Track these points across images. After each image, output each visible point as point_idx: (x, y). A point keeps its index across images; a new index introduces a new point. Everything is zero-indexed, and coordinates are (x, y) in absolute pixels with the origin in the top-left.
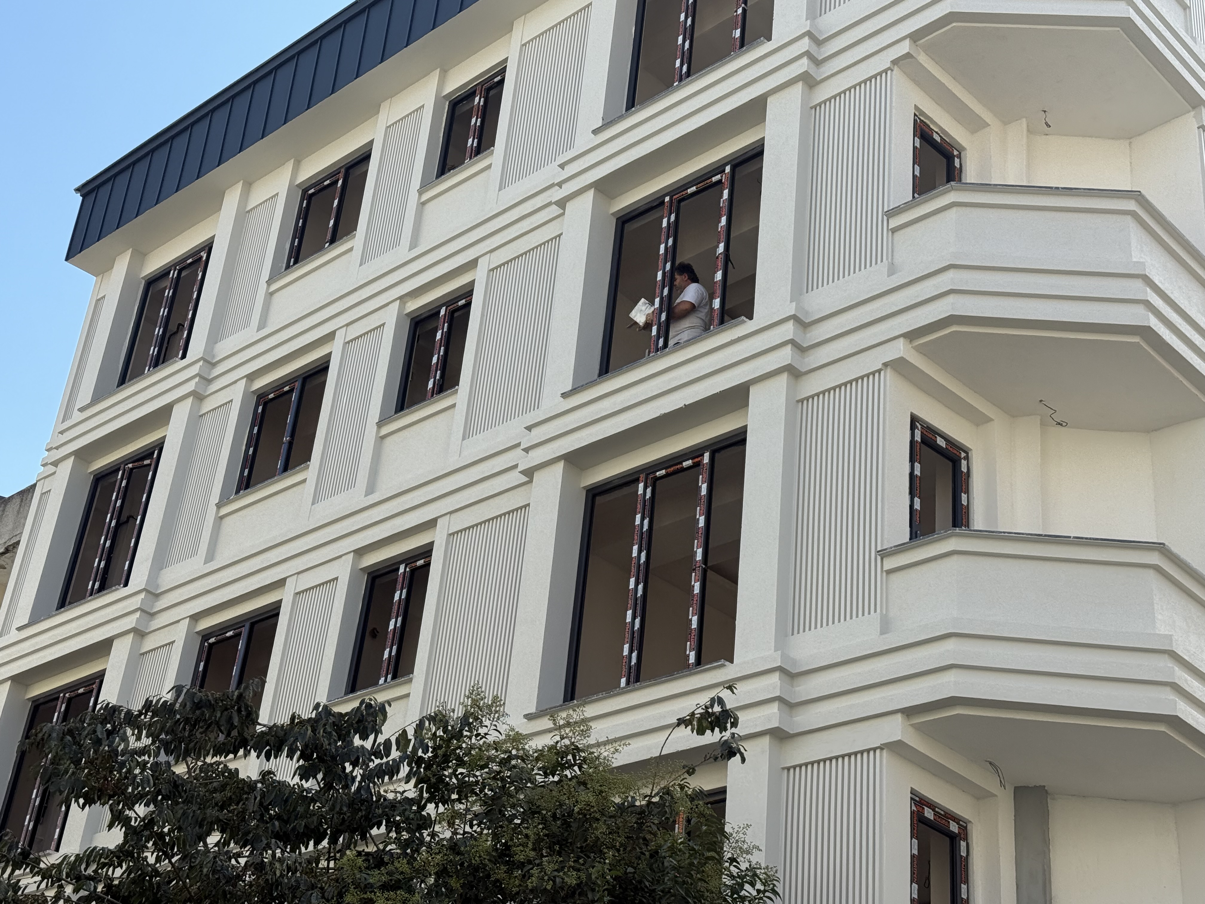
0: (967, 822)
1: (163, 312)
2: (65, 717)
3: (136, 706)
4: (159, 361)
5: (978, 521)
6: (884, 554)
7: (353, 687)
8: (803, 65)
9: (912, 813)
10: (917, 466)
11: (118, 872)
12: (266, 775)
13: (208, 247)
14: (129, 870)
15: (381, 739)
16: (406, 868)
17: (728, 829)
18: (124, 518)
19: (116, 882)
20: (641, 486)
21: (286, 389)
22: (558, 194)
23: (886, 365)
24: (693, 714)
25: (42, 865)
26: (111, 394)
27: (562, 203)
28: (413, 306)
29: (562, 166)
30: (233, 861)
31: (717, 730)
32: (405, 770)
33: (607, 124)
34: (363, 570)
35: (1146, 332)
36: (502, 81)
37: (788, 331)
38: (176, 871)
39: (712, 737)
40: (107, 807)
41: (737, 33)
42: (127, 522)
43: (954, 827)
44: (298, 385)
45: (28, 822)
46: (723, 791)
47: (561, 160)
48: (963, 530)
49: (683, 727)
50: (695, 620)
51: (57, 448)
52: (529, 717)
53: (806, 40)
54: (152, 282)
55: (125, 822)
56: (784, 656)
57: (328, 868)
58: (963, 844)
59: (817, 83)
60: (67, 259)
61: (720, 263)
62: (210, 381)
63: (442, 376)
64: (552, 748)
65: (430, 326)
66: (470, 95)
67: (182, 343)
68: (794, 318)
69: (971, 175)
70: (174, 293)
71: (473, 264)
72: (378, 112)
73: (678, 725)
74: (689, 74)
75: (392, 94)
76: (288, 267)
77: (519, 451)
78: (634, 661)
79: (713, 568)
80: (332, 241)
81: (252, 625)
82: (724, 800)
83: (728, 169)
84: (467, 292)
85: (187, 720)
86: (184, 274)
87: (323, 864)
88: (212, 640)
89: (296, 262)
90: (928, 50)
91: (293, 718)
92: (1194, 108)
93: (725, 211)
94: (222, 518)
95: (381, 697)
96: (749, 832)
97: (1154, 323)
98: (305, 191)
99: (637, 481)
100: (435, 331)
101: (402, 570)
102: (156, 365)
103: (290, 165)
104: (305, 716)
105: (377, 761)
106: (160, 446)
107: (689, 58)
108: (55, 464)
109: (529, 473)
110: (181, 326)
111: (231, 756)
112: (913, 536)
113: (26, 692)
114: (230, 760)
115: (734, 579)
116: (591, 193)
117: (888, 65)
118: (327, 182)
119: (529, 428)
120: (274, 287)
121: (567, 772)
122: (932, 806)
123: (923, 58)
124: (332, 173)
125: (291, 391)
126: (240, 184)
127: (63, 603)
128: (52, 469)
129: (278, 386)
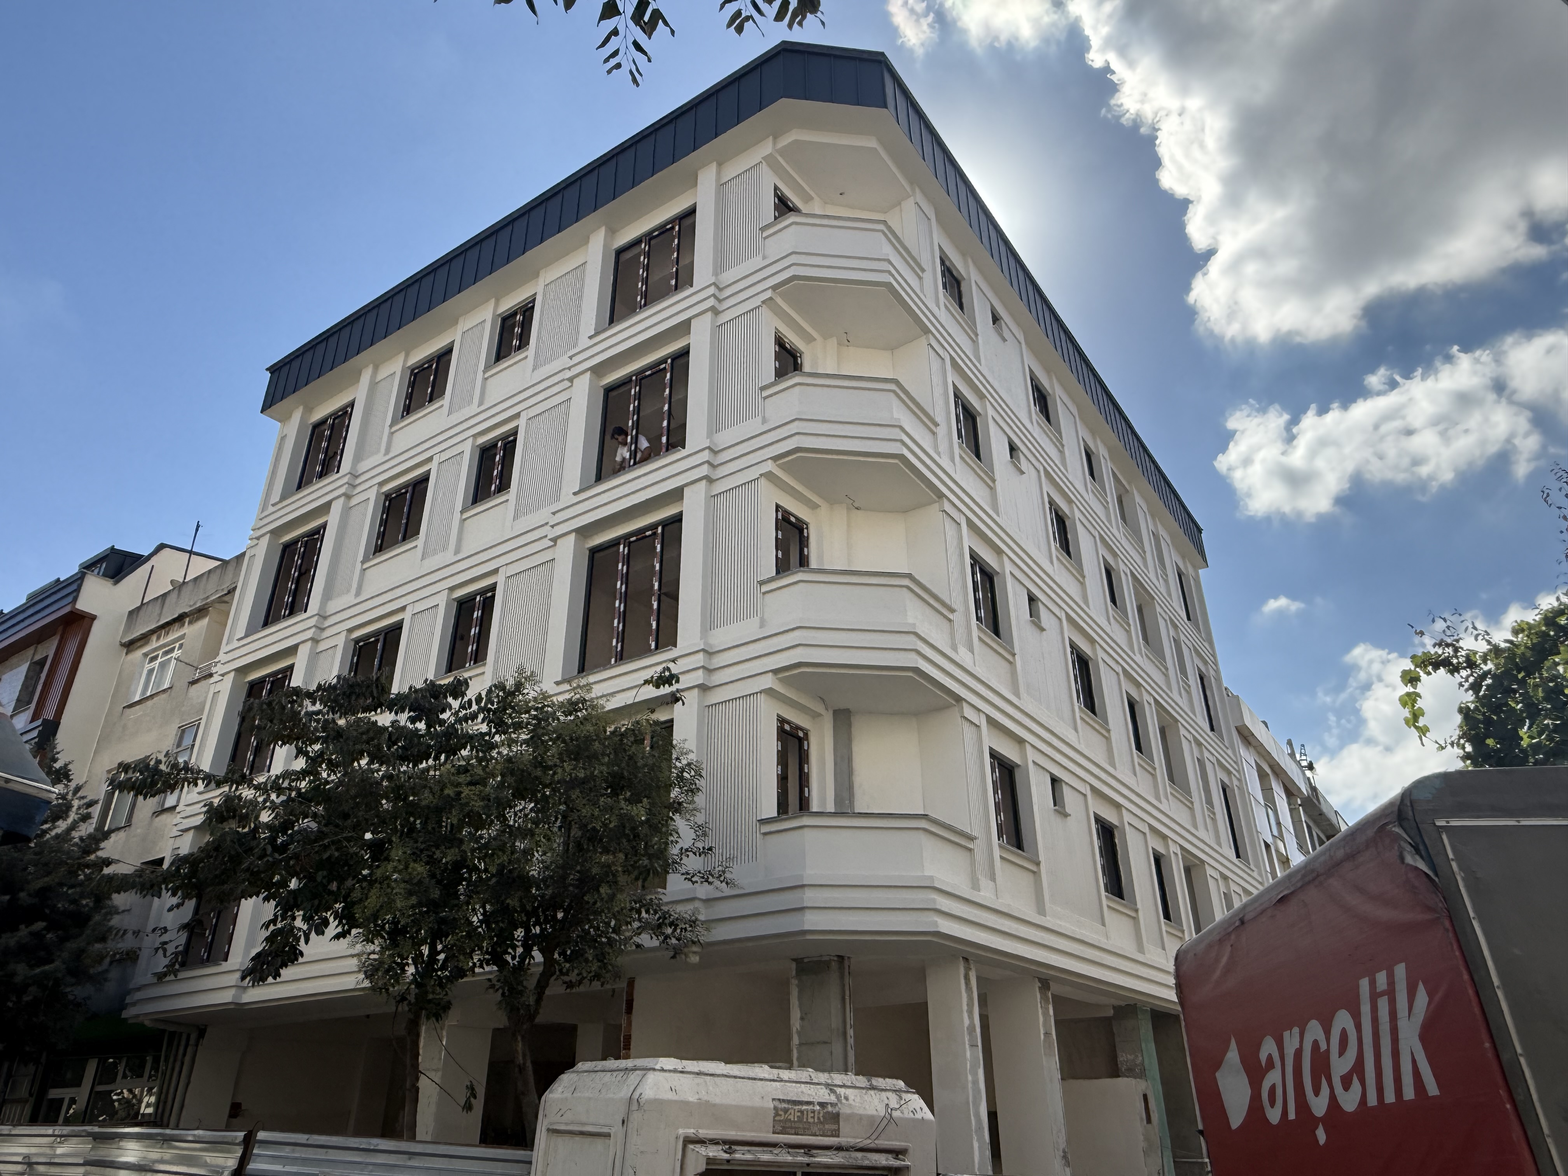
0: (808, 730)
1: (324, 444)
2: (270, 692)
3: (313, 687)
4: (322, 475)
5: (813, 564)
6: (762, 583)
7: (449, 669)
8: (711, 302)
9: (778, 727)
10: (780, 532)
11: (303, 784)
12: (394, 723)
13: (352, 404)
14: (310, 782)
15: (466, 699)
16: (481, 772)
17: (674, 742)
18: (303, 570)
19: (303, 790)
20: (622, 547)
21: (403, 491)
22: (569, 374)
23: (761, 475)
24: (652, 677)
25: (255, 782)
26: (293, 494)
27: (571, 380)
28: (481, 440)
29: (571, 358)
30: (376, 774)
31: (667, 685)
32: (481, 716)
33: (597, 333)
34: (454, 600)
35: (902, 457)
36: (533, 307)
37: (705, 456)
38: (340, 783)
39: (666, 690)
40: (293, 745)
41: (673, 282)
42: (305, 573)
43: (801, 734)
44: (410, 489)
45: (250, 756)
46: (672, 721)
47: (570, 353)
48: (805, 569)
49: (647, 685)
50: (654, 624)
51: (258, 529)
52: (558, 683)
53: (713, 287)
54: (318, 426)
55: (306, 754)
56: (705, 643)
57: (435, 775)
58: (806, 743)
59: (720, 312)
60: (262, 412)
61: (666, 416)
62: (354, 487)
63: (500, 482)
64: (570, 700)
65: (492, 452)
66: (514, 314)
67: (337, 463)
68: (709, 448)
69: (807, 368)
70: (331, 433)
71: (517, 415)
72: (457, 323)
73: (644, 684)
74: (645, 305)
75: (467, 312)
76: (403, 416)
77: (548, 528)
78: (619, 649)
79: (666, 594)
80: (431, 401)
81: (386, 634)
82: (672, 726)
83: (669, 361)
84: (515, 432)
85: (344, 693)
86: (336, 421)
87: (432, 773)
88: (361, 644)
89: (408, 414)
90: (783, 296)
91: (410, 688)
92: (925, 333)
93: (668, 385)
94: (365, 570)
95: (466, 675)
96: (686, 743)
97: (906, 452)
98: (412, 371)
99: (619, 544)
100: (495, 455)
101: (478, 598)
102: (320, 477)
103: (403, 355)
104: (418, 687)
105: (464, 712)
106: (324, 526)
107: (645, 295)
108: (258, 538)
109: (555, 540)
110: (336, 453)
111: (373, 713)
112: (778, 572)
113: (245, 678)
114: (373, 716)
115: (676, 599)
116: (588, 374)
117: (760, 303)
118: (426, 366)
119: (554, 514)
120: (394, 429)
121: (579, 714)
122: (789, 723)
123: (779, 301)
124: (430, 360)
125: (406, 492)
126: (371, 366)
127: (266, 624)
128: (256, 541)
129: (398, 489)
